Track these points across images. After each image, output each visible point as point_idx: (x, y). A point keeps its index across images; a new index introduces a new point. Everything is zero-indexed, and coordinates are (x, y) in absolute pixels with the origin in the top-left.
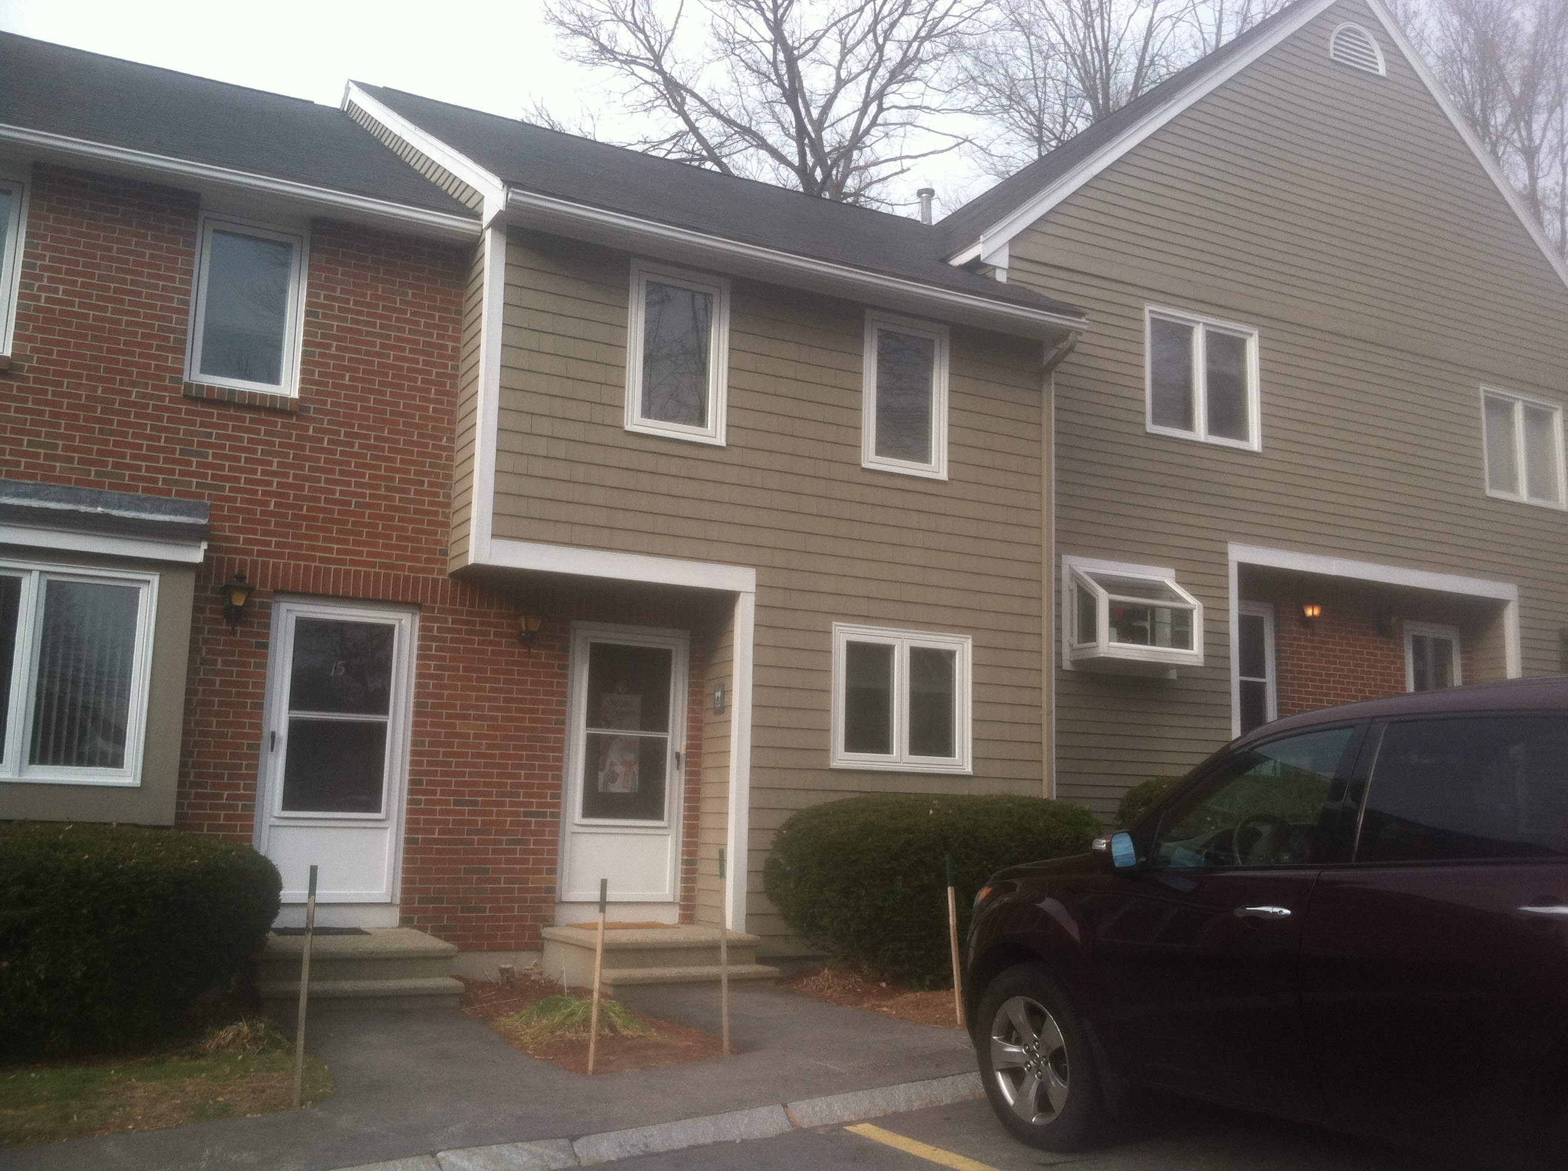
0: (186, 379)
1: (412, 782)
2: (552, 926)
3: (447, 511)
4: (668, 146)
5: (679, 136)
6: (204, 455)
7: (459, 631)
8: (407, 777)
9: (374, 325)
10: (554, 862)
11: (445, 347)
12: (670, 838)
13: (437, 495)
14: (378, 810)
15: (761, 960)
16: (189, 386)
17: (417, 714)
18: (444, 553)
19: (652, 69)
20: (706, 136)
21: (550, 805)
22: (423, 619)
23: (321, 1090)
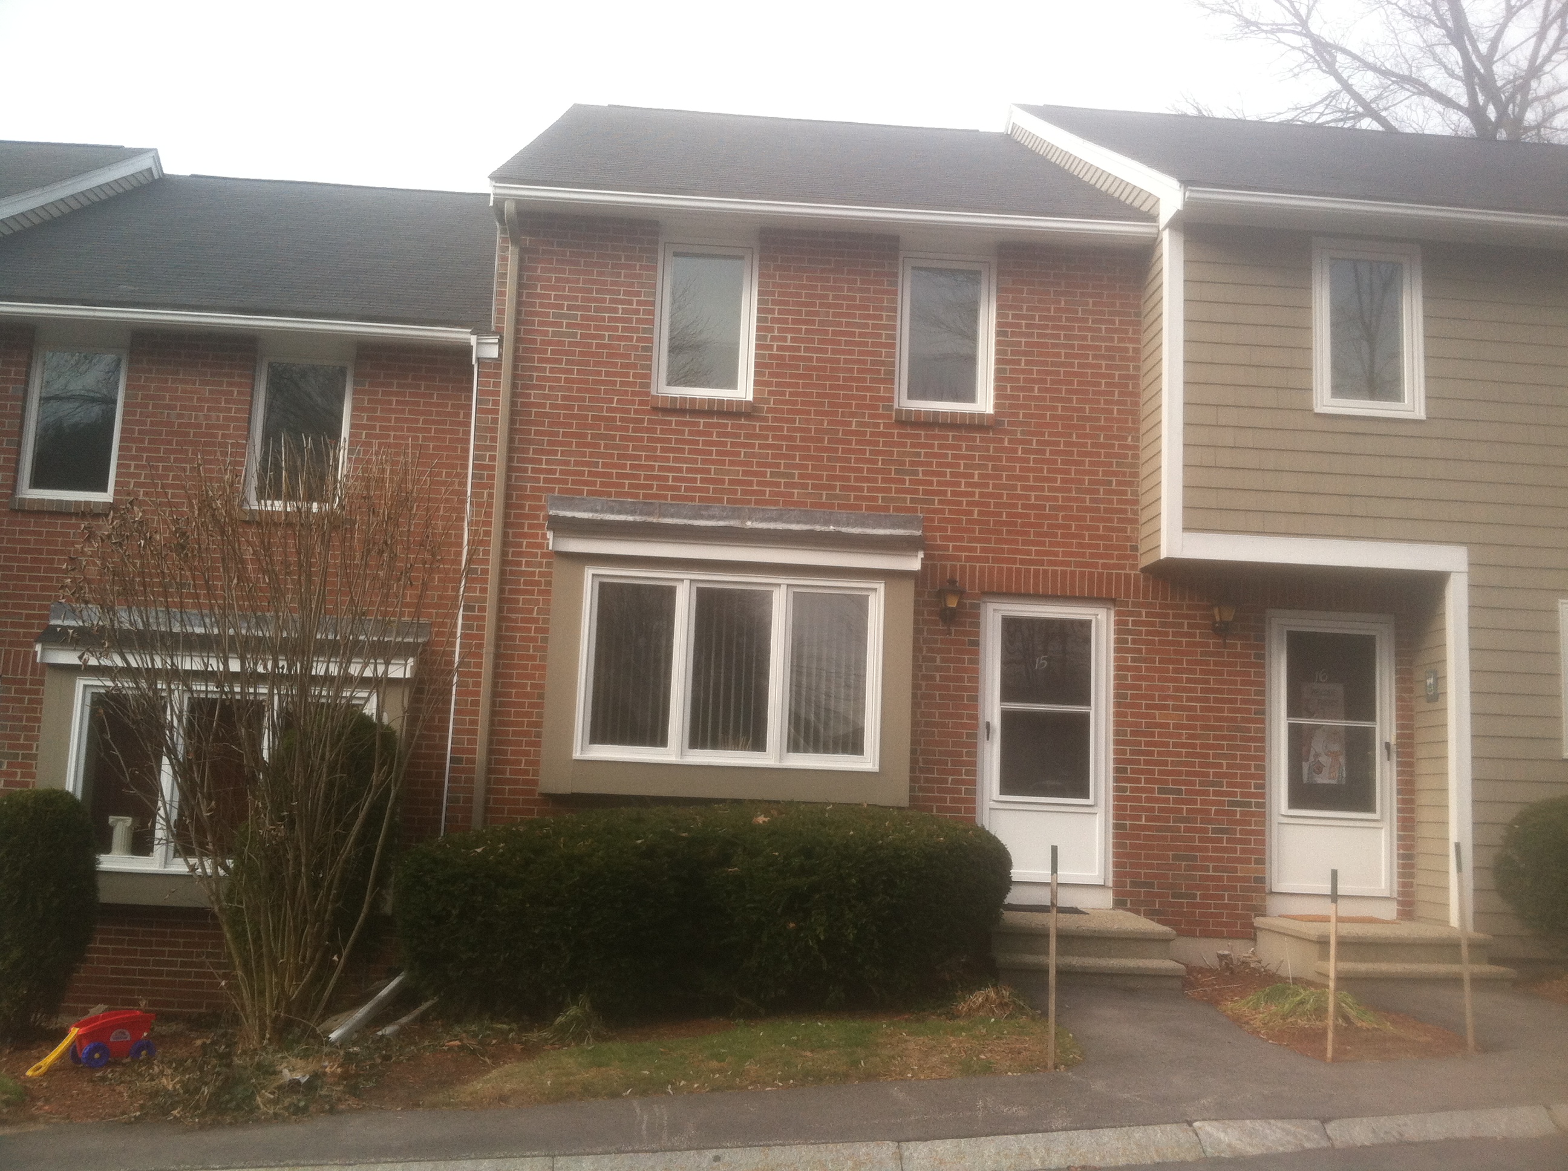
0: (896, 406)
1: (1117, 770)
2: (1264, 916)
3: (1135, 508)
4: (1320, 108)
5: (1332, 96)
6: (916, 473)
7: (1153, 624)
8: (1111, 765)
9: (1058, 337)
10: (1262, 852)
11: (1126, 350)
12: (1383, 830)
13: (1125, 493)
14: (1087, 796)
15: (1493, 961)
16: (899, 412)
17: (1117, 705)
18: (1135, 548)
19: (1299, 34)
20: (1362, 92)
21: (1253, 795)
22: (1118, 614)
23: (1071, 1056)
